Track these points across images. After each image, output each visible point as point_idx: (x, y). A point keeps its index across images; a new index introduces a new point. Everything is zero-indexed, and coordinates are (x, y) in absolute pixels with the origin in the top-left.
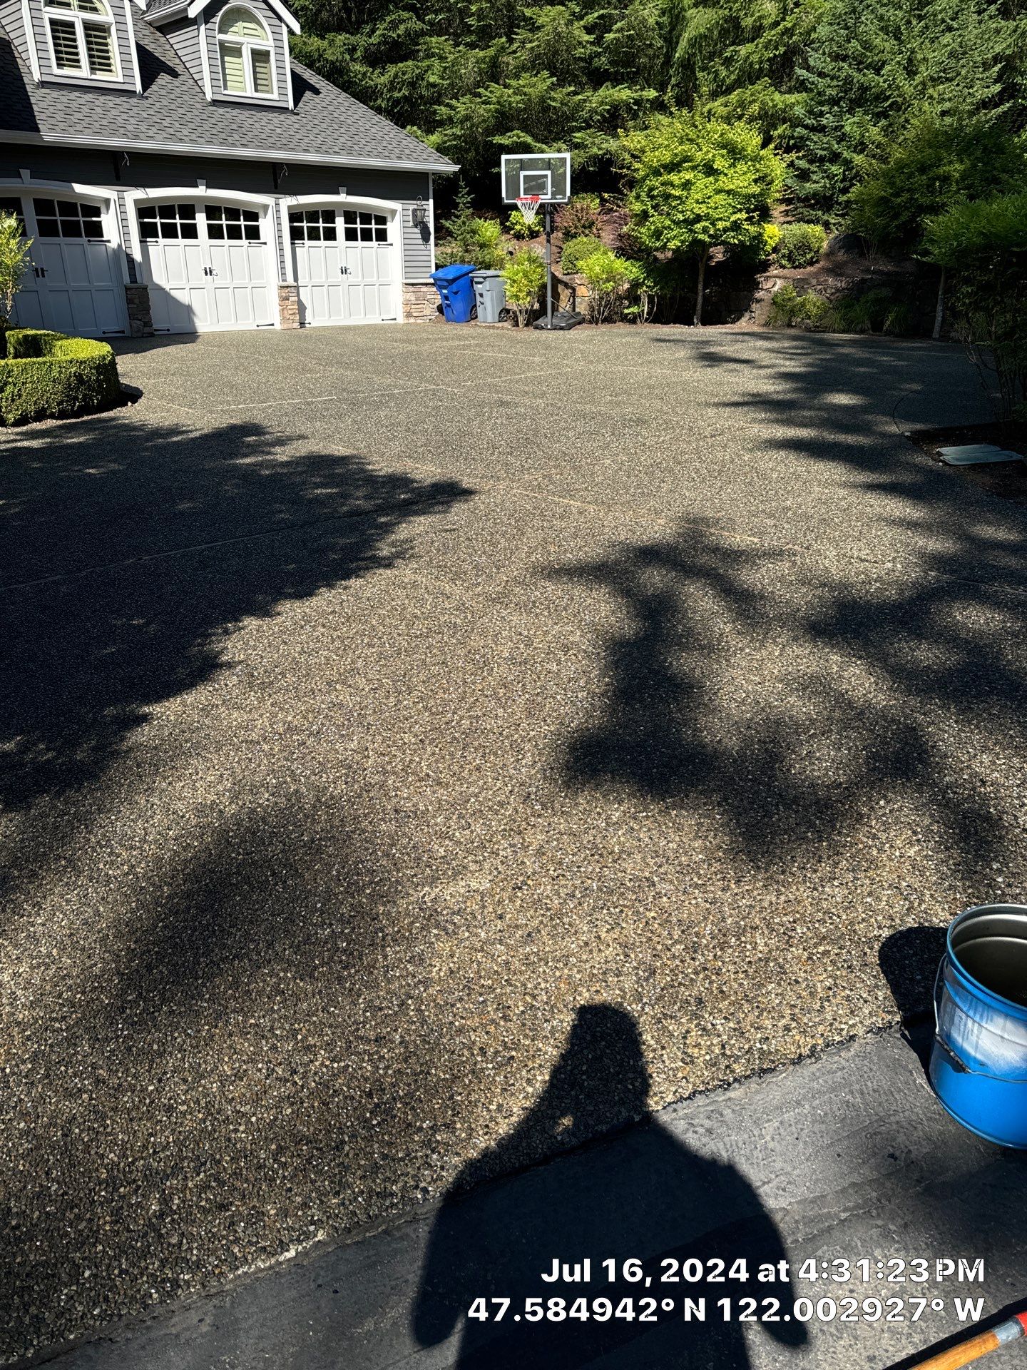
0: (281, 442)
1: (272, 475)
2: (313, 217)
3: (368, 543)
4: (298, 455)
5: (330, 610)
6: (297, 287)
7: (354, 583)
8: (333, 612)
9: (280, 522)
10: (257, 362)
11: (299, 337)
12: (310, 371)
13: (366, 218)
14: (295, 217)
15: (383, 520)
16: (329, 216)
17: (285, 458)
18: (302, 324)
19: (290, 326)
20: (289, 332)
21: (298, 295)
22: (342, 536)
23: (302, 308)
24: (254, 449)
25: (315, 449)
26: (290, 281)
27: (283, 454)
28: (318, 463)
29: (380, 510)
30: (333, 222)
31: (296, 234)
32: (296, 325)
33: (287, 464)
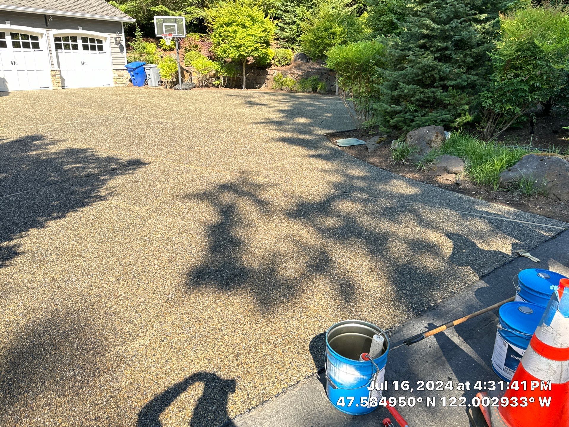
0: (53, 143)
1: (46, 159)
2: (66, 39)
3: (95, 189)
4: (60, 149)
5: (74, 222)
6: (60, 71)
7: (87, 208)
8: (76, 222)
9: (50, 181)
10: (40, 105)
11: (62, 93)
12: (67, 109)
13: (92, 40)
14: (57, 39)
15: (103, 178)
16: (74, 39)
17: (53, 151)
18: (63, 87)
19: (57, 88)
20: (57, 91)
21: (61, 74)
22: (81, 186)
23: (63, 80)
24: (39, 147)
25: (69, 146)
26: (56, 68)
27: (53, 149)
28: (71, 153)
29: (102, 173)
30: (76, 42)
31: (58, 47)
32: (60, 88)
33: (55, 153)
